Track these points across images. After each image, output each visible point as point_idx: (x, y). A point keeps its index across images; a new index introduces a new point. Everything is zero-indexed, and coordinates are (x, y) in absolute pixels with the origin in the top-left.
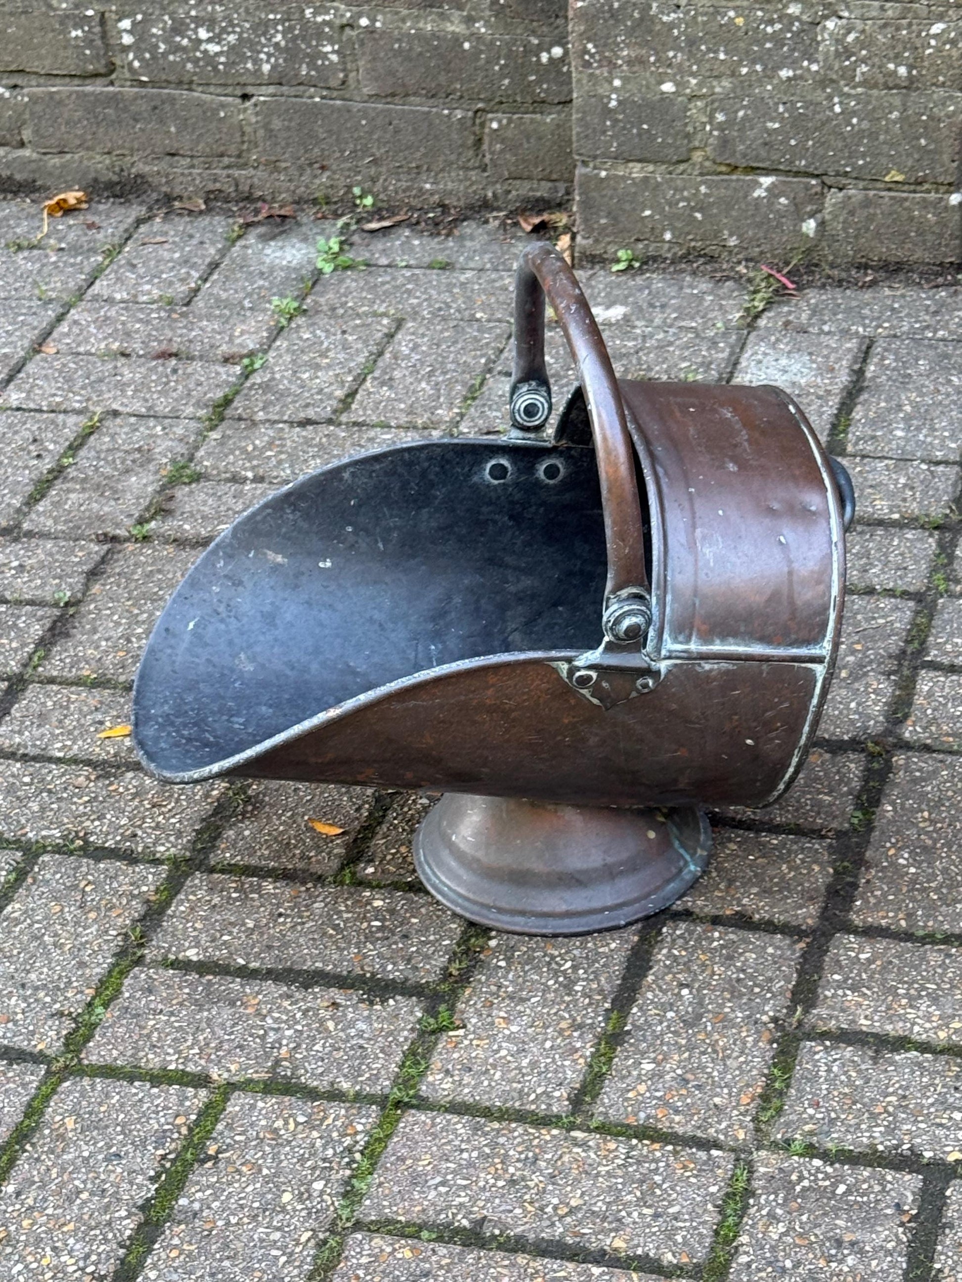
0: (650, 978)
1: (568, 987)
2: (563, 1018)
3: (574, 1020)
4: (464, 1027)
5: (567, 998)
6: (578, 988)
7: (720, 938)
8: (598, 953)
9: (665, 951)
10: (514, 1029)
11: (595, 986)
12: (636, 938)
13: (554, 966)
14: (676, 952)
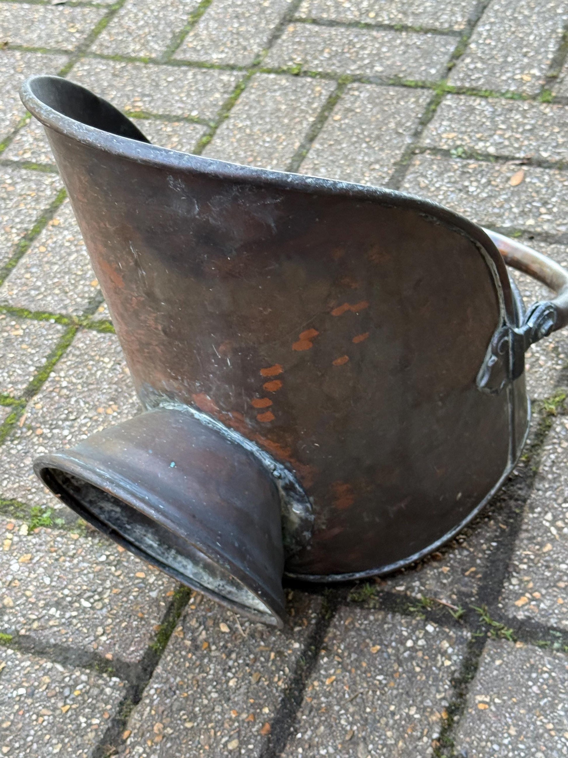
0: (49, 665)
1: (58, 604)
2: (16, 599)
3: (12, 608)
4: (29, 534)
5: (41, 603)
6: (53, 611)
7: (89, 725)
8: (97, 626)
9: (84, 678)
10: (15, 567)
11: (51, 623)
12: (109, 656)
13: (88, 594)
14: (80, 686)
